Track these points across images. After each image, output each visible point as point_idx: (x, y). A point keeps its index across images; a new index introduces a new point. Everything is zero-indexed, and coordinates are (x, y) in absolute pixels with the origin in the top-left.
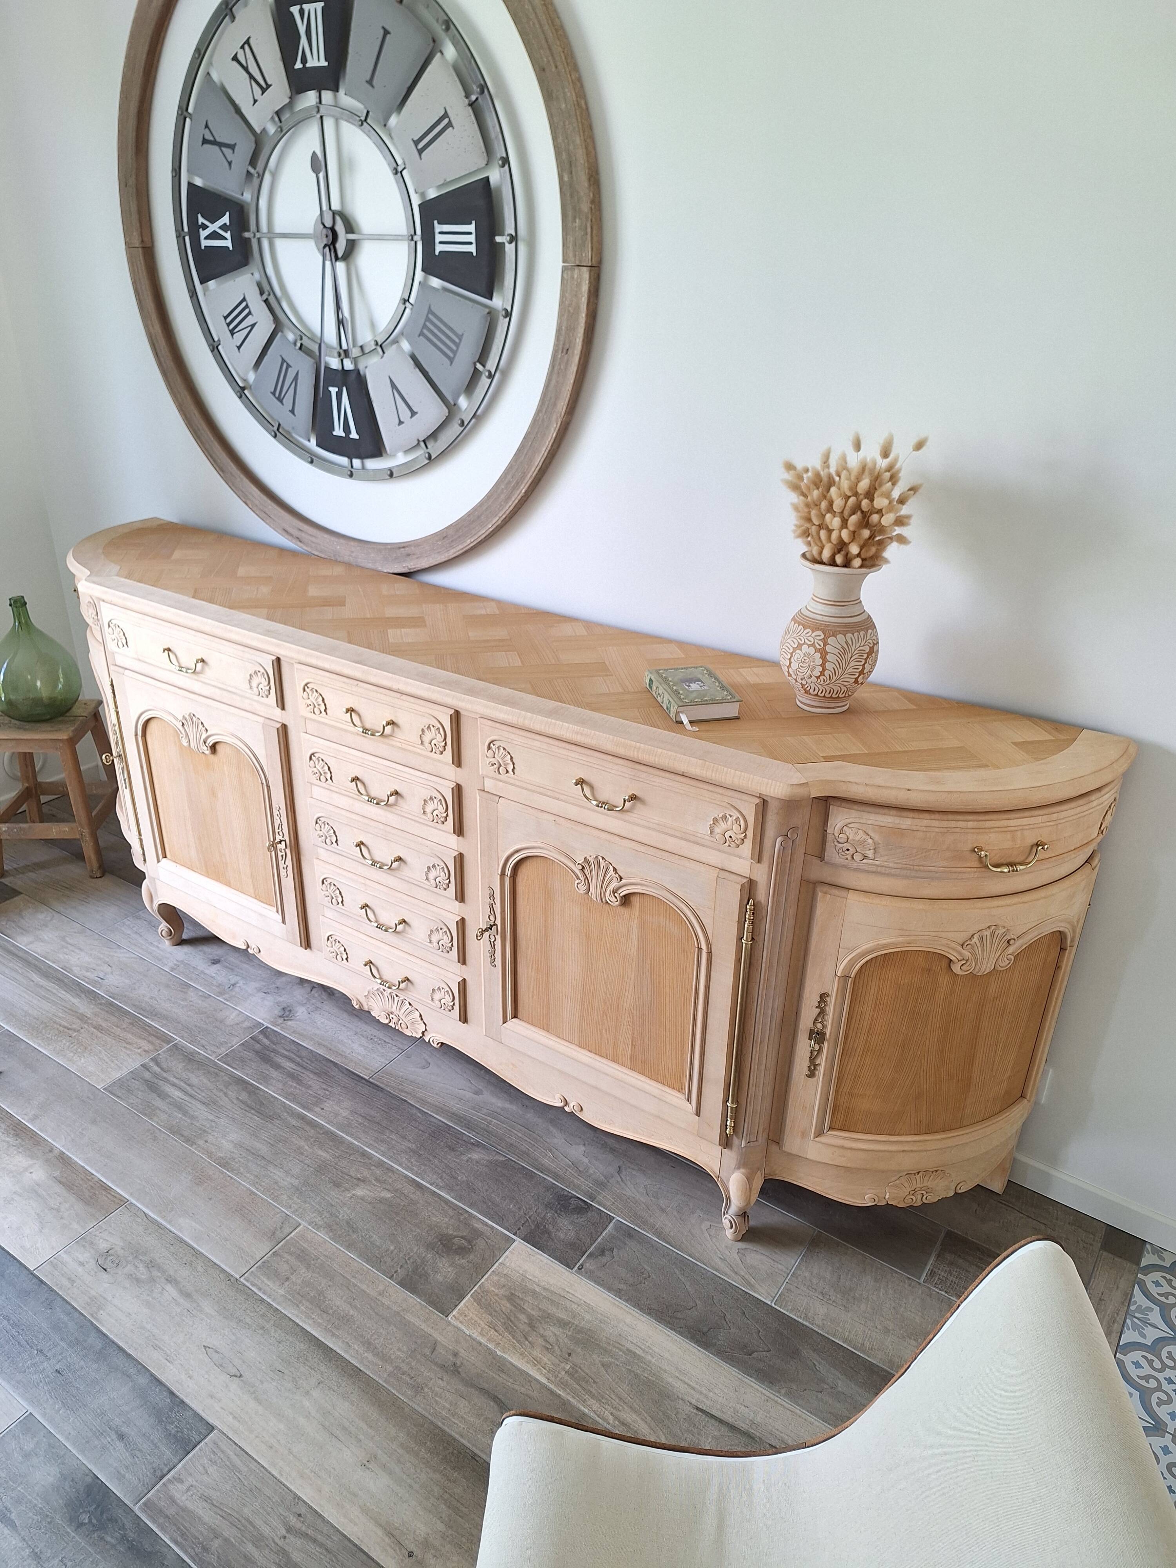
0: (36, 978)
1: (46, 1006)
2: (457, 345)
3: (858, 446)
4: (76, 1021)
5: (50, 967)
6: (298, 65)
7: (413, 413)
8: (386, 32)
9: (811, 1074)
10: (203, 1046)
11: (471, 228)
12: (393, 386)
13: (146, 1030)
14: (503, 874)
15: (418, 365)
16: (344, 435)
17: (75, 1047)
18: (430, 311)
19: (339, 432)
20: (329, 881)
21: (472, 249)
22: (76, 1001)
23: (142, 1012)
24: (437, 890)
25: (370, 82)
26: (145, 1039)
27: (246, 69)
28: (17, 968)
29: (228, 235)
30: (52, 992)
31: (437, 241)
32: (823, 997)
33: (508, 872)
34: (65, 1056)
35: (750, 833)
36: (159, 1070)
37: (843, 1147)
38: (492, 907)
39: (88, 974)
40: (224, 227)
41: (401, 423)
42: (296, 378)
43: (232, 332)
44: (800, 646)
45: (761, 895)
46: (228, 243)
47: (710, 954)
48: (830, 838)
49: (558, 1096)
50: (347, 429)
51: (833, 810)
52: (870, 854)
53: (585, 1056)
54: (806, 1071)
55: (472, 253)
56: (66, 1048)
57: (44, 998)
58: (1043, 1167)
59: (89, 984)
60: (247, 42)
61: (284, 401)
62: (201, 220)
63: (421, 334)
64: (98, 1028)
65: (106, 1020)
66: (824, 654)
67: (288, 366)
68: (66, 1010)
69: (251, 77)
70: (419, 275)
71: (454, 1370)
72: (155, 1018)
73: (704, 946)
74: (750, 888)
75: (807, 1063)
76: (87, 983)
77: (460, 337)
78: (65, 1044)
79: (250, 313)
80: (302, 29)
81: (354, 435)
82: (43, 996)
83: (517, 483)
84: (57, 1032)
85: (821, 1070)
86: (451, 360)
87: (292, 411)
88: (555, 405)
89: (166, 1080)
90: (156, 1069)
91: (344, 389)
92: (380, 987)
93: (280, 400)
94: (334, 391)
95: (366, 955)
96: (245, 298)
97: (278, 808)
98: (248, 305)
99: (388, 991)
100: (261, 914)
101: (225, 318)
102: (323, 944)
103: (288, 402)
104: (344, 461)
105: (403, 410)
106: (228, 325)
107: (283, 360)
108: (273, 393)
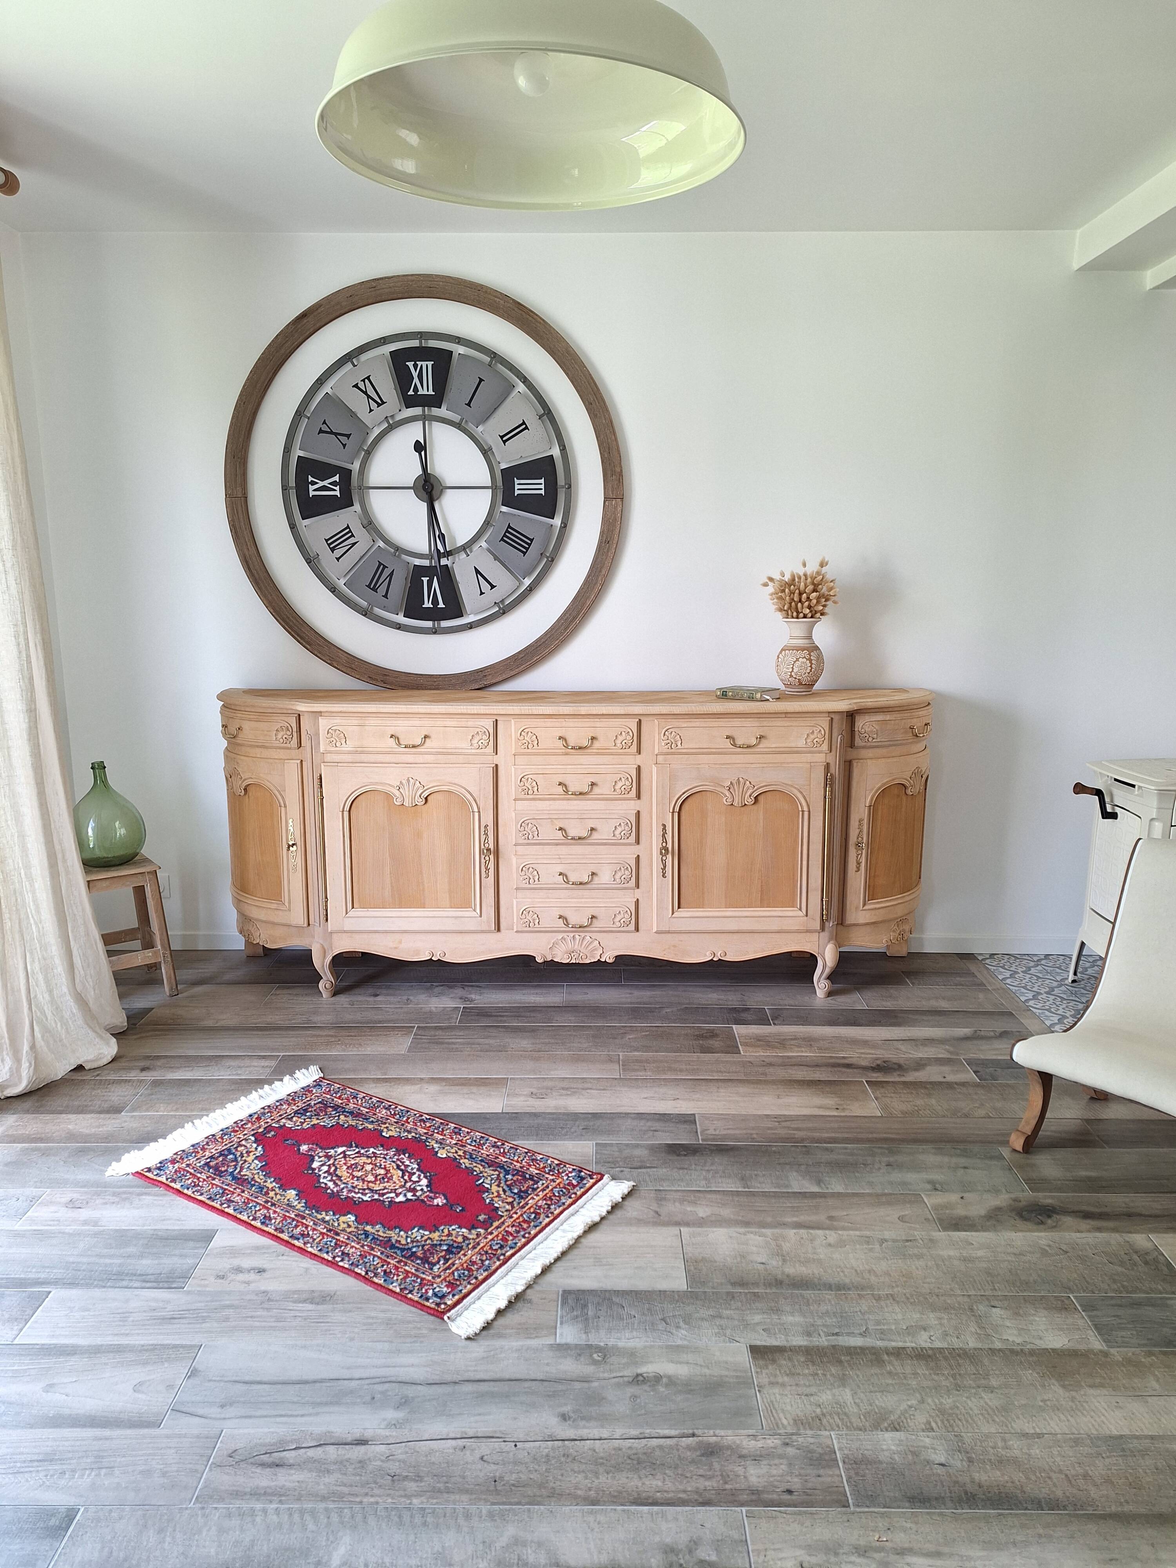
2: (529, 544)
3: (804, 565)
6: (411, 392)
7: (493, 587)
8: (481, 380)
9: (858, 869)
10: (439, 1023)
11: (542, 481)
12: (477, 572)
13: (386, 1028)
14: (673, 812)
15: (496, 558)
16: (432, 606)
18: (509, 526)
19: (428, 604)
20: (527, 867)
21: (542, 492)
24: (621, 841)
25: (469, 404)
27: (365, 393)
29: (337, 488)
31: (515, 488)
32: (860, 821)
33: (677, 809)
35: (827, 736)
36: (428, 1037)
37: (876, 909)
38: (663, 836)
40: (334, 483)
41: (482, 593)
42: (391, 574)
43: (333, 550)
44: (797, 660)
45: (832, 770)
46: (338, 493)
47: (809, 811)
48: (857, 733)
49: (708, 953)
50: (435, 601)
51: (857, 718)
52: (875, 736)
53: (730, 912)
54: (855, 869)
55: (543, 494)
58: (917, 936)
60: (368, 378)
61: (378, 591)
62: (310, 479)
63: (502, 538)
66: (810, 660)
67: (385, 567)
69: (369, 397)
70: (500, 508)
71: (770, 1065)
73: (806, 809)
74: (827, 766)
75: (855, 864)
77: (533, 540)
79: (353, 536)
80: (415, 374)
81: (441, 605)
85: (863, 864)
86: (524, 553)
87: (386, 596)
88: (600, 571)
89: (442, 1039)
90: (425, 1037)
91: (437, 576)
92: (565, 935)
93: (375, 590)
94: (425, 580)
95: (557, 912)
96: (348, 527)
97: (486, 826)
98: (350, 531)
99: (572, 935)
100: (456, 917)
101: (327, 540)
102: (515, 921)
103: (382, 590)
104: (429, 624)
105: (485, 586)
106: (329, 545)
107: (380, 564)
108: (369, 586)
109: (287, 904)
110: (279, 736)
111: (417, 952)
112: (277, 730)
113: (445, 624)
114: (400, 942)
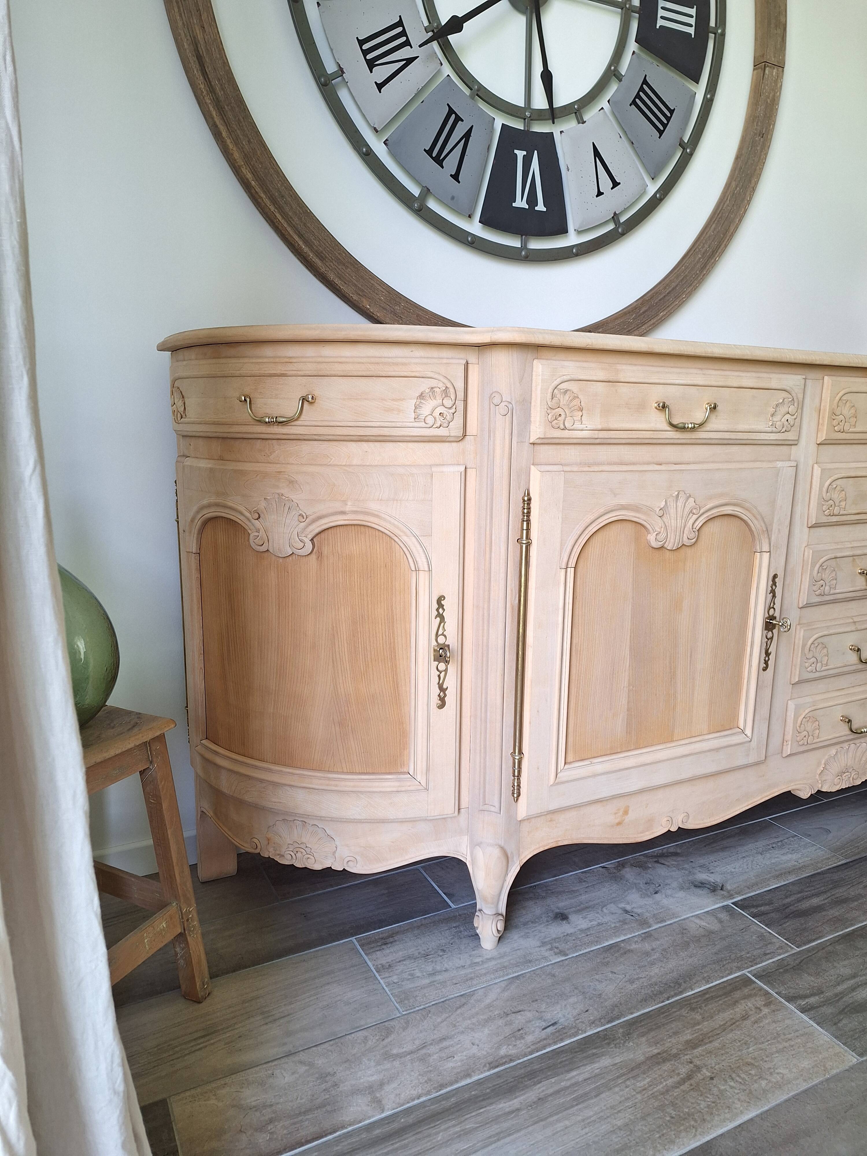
0: (505, 1105)
1: (609, 1098)
2: (668, 119)
4: (667, 1066)
5: (479, 1083)
7: (615, 184)
10: (766, 954)
11: (693, 12)
12: (597, 154)
13: (712, 998)
15: (624, 134)
16: (527, 207)
17: (743, 1076)
18: (645, 82)
19: (521, 203)
21: (690, 29)
22: (605, 1062)
23: (666, 995)
26: (737, 1002)
28: (457, 1129)
30: (566, 1088)
31: (659, 16)
34: (764, 1091)
36: (817, 998)
39: (530, 1038)
41: (599, 194)
42: (467, 136)
43: (371, 64)
50: (531, 199)
55: (691, 34)
56: (742, 1087)
57: (580, 1100)
59: (562, 1040)
61: (444, 163)
63: (634, 103)
64: (692, 1045)
65: (676, 1033)
67: (458, 119)
68: (630, 1075)
70: (632, 46)
72: (684, 985)
76: (555, 1043)
77: (672, 112)
78: (732, 1087)
79: (407, 43)
81: (541, 207)
82: (575, 1099)
83: (713, 252)
84: (694, 1094)
86: (661, 133)
87: (456, 177)
88: (750, 181)
89: (840, 996)
90: (812, 1000)
91: (536, 152)
92: (838, 747)
93: (439, 161)
94: (520, 154)
95: (838, 714)
96: (400, 23)
97: (775, 576)
98: (404, 33)
99: (846, 746)
100: (717, 750)
101: (361, 42)
102: (788, 737)
103: (451, 163)
104: (513, 242)
105: (606, 183)
106: (365, 53)
107: (451, 111)
108: (429, 152)
109: (421, 777)
110: (426, 409)
111: (650, 822)
112: (421, 396)
113: (536, 244)
114: (626, 812)
